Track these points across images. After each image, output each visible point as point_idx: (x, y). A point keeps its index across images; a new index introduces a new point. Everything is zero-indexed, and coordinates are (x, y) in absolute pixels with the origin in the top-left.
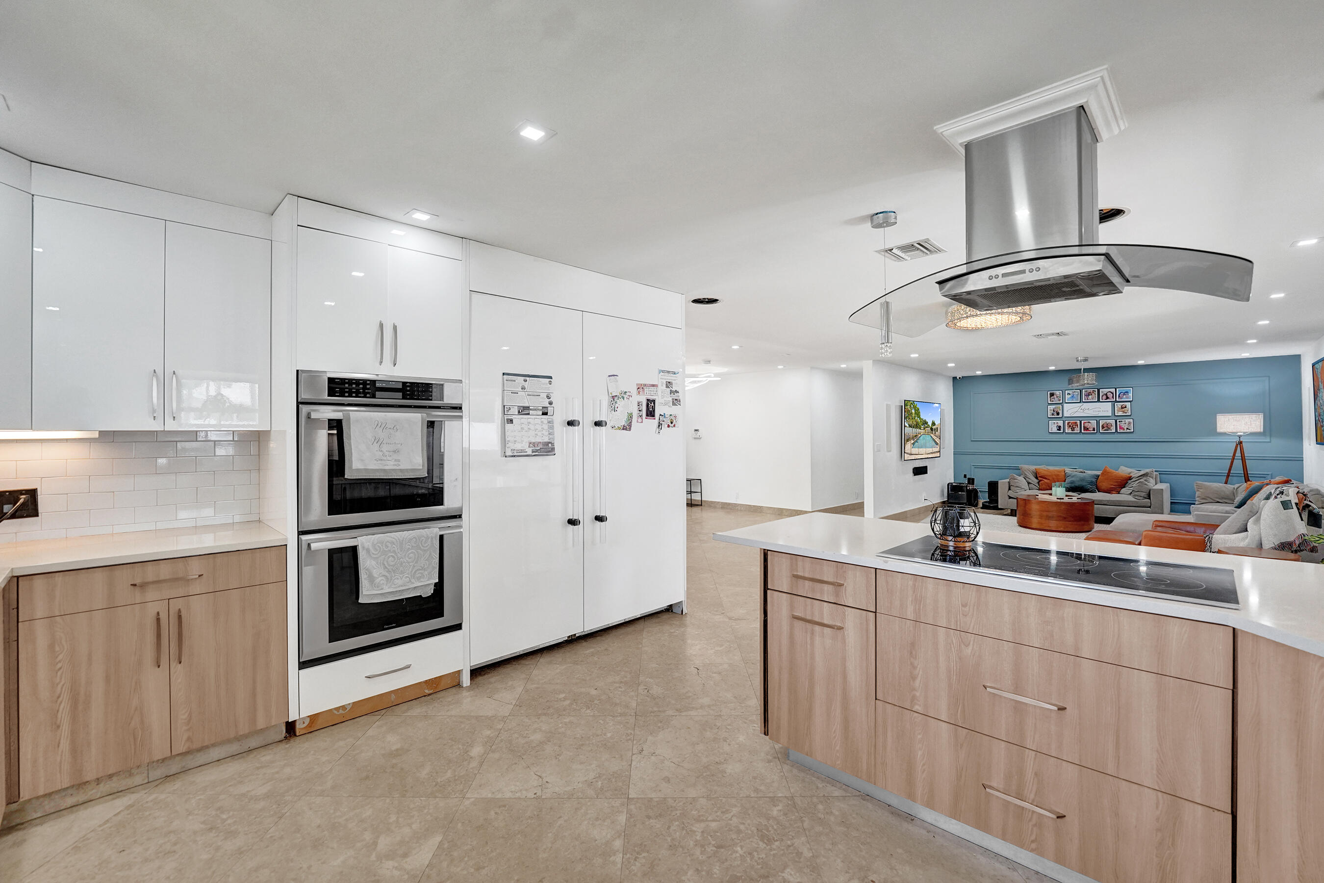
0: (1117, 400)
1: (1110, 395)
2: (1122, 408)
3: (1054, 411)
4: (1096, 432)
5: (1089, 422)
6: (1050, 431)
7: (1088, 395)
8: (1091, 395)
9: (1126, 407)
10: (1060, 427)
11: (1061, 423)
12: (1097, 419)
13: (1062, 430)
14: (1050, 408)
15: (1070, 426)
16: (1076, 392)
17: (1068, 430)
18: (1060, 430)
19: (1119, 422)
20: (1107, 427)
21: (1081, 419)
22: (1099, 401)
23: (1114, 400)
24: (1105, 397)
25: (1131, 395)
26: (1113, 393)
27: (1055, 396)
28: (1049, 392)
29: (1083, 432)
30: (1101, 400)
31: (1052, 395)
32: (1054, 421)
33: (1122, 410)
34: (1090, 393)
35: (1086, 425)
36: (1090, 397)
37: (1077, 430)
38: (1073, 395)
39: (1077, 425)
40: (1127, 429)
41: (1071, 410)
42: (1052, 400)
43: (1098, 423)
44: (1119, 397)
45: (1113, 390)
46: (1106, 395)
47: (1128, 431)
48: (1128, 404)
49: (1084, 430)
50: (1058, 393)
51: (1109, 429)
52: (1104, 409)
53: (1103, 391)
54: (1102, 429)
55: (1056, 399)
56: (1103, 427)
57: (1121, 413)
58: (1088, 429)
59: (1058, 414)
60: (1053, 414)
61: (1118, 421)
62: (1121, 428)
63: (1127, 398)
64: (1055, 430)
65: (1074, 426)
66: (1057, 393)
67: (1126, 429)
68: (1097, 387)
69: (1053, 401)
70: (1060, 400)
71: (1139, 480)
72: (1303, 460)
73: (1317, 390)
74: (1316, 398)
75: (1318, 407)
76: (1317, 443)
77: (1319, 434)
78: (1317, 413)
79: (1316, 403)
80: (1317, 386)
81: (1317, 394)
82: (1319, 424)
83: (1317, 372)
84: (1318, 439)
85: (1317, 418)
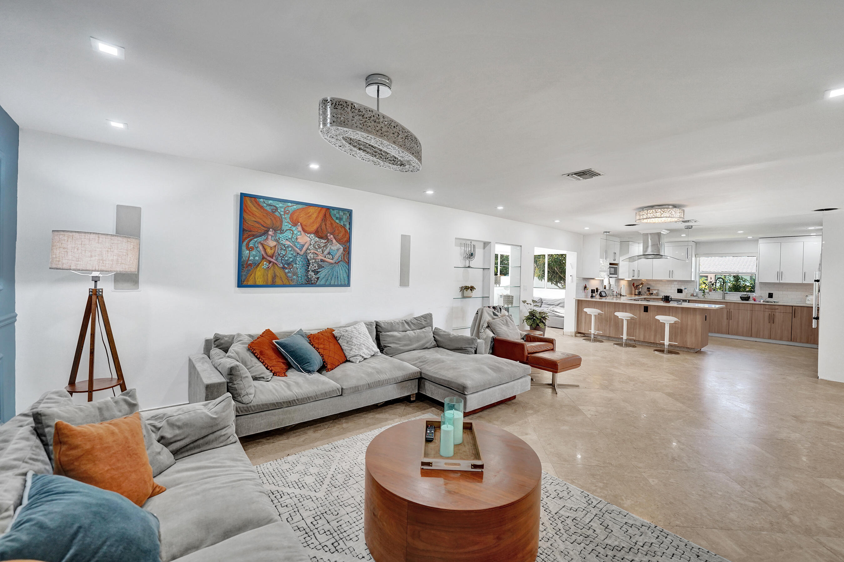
73: (262, 228)
74: (253, 235)
75: (263, 247)
76: (241, 284)
77: (259, 275)
78: (254, 253)
79: (251, 240)
80: (262, 223)
81: (266, 233)
82: (265, 264)
83: (262, 207)
84: (248, 281)
85: (251, 258)
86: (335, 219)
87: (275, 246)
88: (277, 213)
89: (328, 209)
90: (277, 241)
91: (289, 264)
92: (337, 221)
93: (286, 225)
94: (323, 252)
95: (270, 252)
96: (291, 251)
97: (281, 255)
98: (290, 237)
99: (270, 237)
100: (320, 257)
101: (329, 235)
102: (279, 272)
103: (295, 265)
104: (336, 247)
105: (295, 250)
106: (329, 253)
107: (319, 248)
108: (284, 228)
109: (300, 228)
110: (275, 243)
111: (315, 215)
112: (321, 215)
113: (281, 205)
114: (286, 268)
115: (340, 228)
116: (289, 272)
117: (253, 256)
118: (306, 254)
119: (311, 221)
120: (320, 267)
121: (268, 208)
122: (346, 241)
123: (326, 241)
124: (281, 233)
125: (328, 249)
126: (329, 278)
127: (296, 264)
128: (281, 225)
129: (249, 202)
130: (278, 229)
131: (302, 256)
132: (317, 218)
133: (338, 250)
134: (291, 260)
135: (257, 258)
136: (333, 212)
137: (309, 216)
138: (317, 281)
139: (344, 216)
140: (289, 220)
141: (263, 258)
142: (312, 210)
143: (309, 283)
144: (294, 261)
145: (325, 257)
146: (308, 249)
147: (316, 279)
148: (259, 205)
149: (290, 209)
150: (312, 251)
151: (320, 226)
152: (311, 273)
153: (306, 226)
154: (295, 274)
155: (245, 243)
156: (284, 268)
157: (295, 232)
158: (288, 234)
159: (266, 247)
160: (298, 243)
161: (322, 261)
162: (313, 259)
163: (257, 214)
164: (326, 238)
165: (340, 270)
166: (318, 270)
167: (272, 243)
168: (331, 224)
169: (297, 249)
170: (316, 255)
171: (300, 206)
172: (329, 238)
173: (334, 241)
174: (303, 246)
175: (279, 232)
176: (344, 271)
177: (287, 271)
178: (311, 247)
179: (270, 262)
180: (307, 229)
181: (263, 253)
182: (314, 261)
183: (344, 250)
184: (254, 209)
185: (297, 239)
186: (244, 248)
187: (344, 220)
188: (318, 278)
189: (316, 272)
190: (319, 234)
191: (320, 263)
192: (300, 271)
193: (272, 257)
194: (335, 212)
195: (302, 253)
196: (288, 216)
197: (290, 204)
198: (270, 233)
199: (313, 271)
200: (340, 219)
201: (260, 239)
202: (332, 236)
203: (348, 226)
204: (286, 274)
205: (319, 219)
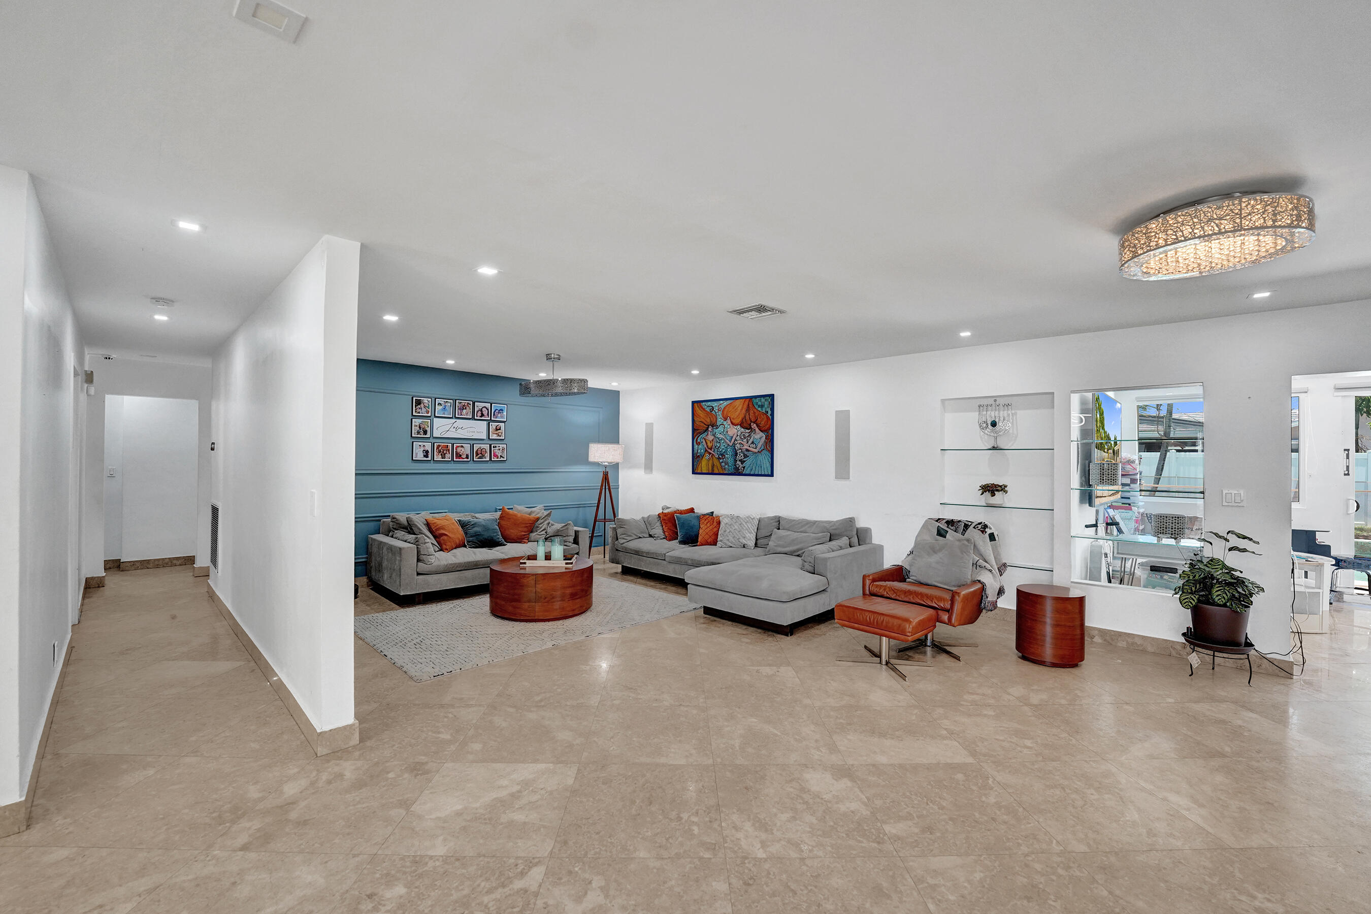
0: (492, 419)
1: (485, 412)
2: (497, 430)
3: (420, 427)
4: (469, 460)
5: (462, 446)
6: (414, 459)
7: (463, 408)
8: (466, 409)
9: (500, 429)
10: (427, 452)
11: (428, 446)
12: (472, 441)
13: (430, 456)
14: (415, 422)
15: (440, 452)
16: (449, 403)
17: (438, 457)
18: (427, 457)
19: (494, 447)
20: (481, 454)
21: (453, 441)
22: (473, 418)
23: (489, 419)
24: (479, 414)
25: (505, 413)
26: (488, 410)
27: (422, 405)
28: (414, 398)
29: (455, 460)
30: (476, 418)
31: (419, 402)
32: (420, 443)
33: (496, 432)
34: (464, 405)
35: (459, 449)
36: (464, 411)
37: (448, 457)
38: (445, 406)
39: (449, 450)
40: (501, 456)
41: (442, 428)
42: (418, 410)
43: (472, 447)
44: (494, 415)
45: (488, 405)
46: (481, 410)
47: (502, 459)
48: (502, 425)
49: (456, 458)
50: (427, 402)
51: (483, 456)
52: (477, 429)
53: (479, 405)
54: (477, 456)
55: (424, 410)
56: (477, 454)
57: (495, 437)
58: (460, 455)
59: (425, 432)
60: (418, 433)
61: (492, 445)
62: (496, 456)
63: (502, 417)
64: (420, 456)
65: (445, 452)
66: (425, 400)
67: (499, 457)
68: (472, 399)
69: (419, 413)
70: (428, 413)
71: (546, 520)
72: (618, 488)
73: (705, 426)
74: (700, 433)
75: (706, 441)
76: (694, 473)
77: (704, 465)
78: (700, 447)
79: (699, 436)
80: (705, 422)
81: (707, 429)
82: (707, 456)
83: (704, 409)
84: (698, 470)
85: (699, 451)
86: (757, 407)
87: (713, 440)
88: (713, 412)
89: (750, 398)
90: (714, 435)
91: (722, 455)
92: (759, 409)
93: (720, 421)
94: (747, 443)
95: (710, 445)
96: (723, 443)
97: (717, 447)
98: (722, 431)
99: (709, 433)
100: (746, 447)
101: (752, 424)
102: (716, 462)
103: (726, 456)
104: (759, 437)
105: (726, 442)
106: (753, 443)
107: (745, 438)
108: (718, 424)
109: (729, 422)
110: (713, 437)
111: (740, 408)
112: (745, 406)
113: (716, 404)
114: (720, 459)
115: (762, 415)
116: (722, 462)
117: (700, 449)
118: (734, 445)
119: (737, 413)
120: (745, 456)
121: (708, 410)
122: (769, 430)
123: (750, 431)
124: (717, 428)
125: (752, 438)
126: (754, 468)
127: (727, 454)
128: (716, 420)
129: (696, 406)
130: (714, 425)
131: (731, 446)
132: (742, 410)
133: (761, 438)
134: (724, 451)
135: (702, 451)
136: (755, 401)
137: (735, 410)
138: (743, 470)
139: (766, 403)
140: (721, 416)
141: (706, 450)
142: (738, 402)
143: (737, 472)
144: (726, 451)
145: (749, 447)
146: (736, 440)
147: (742, 468)
148: (702, 408)
149: (721, 406)
150: (739, 442)
151: (745, 417)
152: (738, 462)
153: (733, 419)
154: (727, 463)
155: (695, 439)
156: (719, 458)
157: (726, 426)
158: (721, 429)
159: (707, 441)
160: (728, 435)
161: (747, 450)
162: (740, 449)
163: (702, 416)
164: (750, 428)
165: (764, 459)
166: (745, 460)
167: (710, 437)
168: (754, 413)
169: (728, 441)
170: (742, 445)
171: (729, 402)
172: (752, 427)
173: (757, 429)
174: (732, 437)
175: (715, 427)
176: (767, 460)
177: (721, 461)
178: (738, 438)
179: (710, 453)
180: (734, 421)
181: (706, 446)
182: (740, 451)
183: (766, 438)
184: (700, 412)
185: (727, 432)
186: (695, 443)
187: (766, 406)
188: (744, 467)
189: (742, 462)
190: (745, 424)
191: (746, 453)
192: (730, 461)
193: (711, 449)
194: (757, 400)
195: (731, 444)
196: (720, 413)
197: (722, 402)
198: (710, 429)
199: (740, 460)
200: (762, 406)
201: (704, 435)
202: (755, 425)
203: (770, 412)
204: (720, 463)
205: (744, 411)
